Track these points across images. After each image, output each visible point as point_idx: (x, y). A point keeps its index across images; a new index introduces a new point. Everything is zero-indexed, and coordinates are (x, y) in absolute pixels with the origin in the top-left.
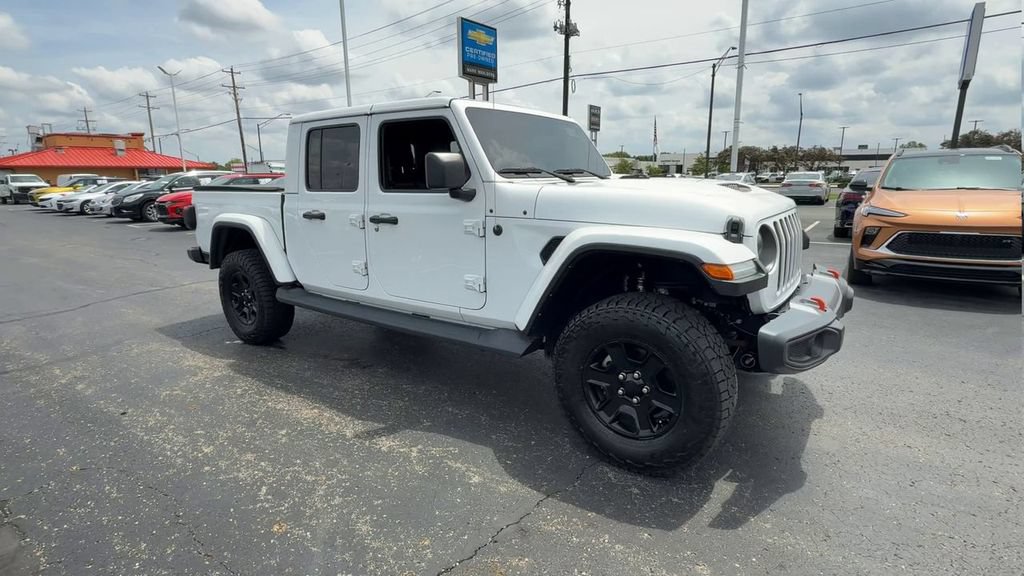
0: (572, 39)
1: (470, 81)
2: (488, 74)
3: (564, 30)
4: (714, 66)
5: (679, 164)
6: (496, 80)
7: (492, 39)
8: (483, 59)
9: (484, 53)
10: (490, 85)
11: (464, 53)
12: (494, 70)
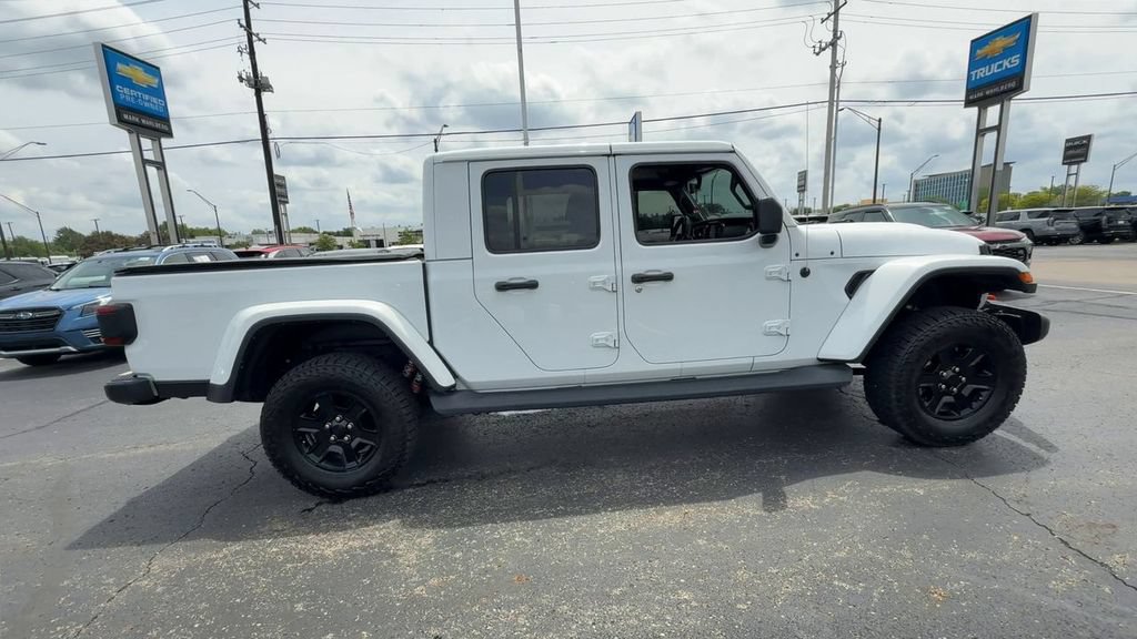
0: (265, 96)
1: (130, 132)
2: (158, 125)
3: (253, 82)
4: (435, 141)
5: (379, 238)
6: (169, 134)
7: (157, 81)
8: (146, 104)
9: (147, 97)
10: (163, 140)
11: (114, 94)
12: (165, 119)
